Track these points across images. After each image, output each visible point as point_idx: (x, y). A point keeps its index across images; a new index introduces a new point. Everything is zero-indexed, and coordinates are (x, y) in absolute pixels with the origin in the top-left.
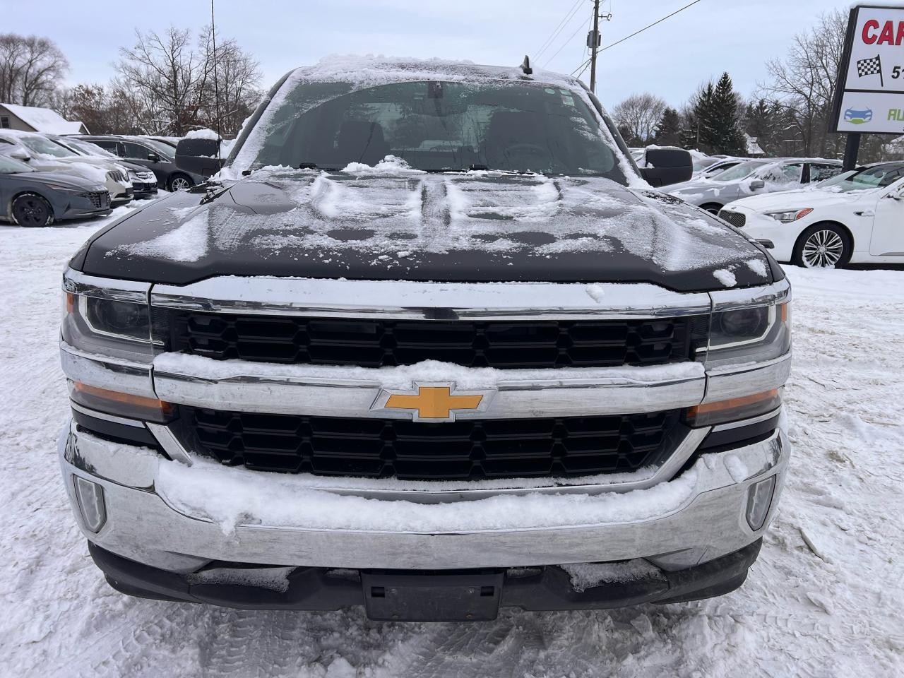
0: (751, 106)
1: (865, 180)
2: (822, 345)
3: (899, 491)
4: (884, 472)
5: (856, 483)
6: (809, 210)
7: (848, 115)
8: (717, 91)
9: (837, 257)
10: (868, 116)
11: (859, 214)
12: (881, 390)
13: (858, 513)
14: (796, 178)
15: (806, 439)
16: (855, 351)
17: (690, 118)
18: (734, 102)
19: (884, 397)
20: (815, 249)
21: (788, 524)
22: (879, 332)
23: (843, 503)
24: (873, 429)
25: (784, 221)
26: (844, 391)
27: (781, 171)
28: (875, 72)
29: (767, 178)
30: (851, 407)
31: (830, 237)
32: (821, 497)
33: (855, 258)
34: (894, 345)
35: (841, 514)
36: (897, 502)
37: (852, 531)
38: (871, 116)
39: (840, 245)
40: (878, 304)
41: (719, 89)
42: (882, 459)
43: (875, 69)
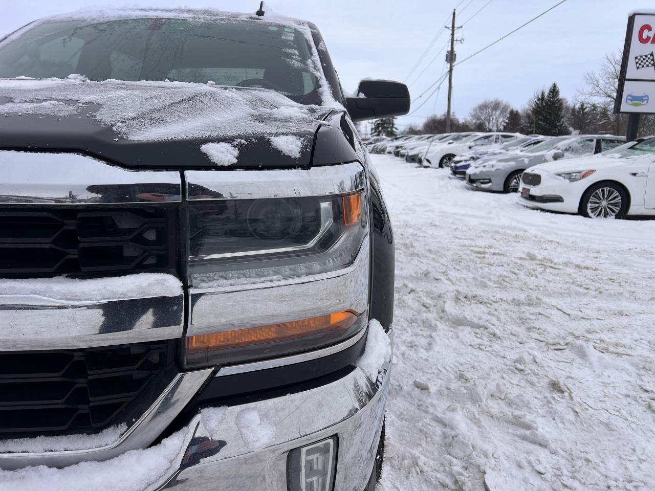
0: (574, 108)
1: (643, 148)
2: (582, 279)
3: (615, 428)
4: (603, 405)
5: (571, 417)
6: (592, 171)
7: (629, 99)
8: (548, 96)
9: (617, 210)
10: (645, 100)
11: (634, 174)
12: (625, 321)
13: (562, 453)
14: (590, 150)
15: (534, 367)
16: (611, 285)
17: (528, 116)
18: (561, 104)
19: (625, 327)
20: (597, 203)
21: (476, 466)
22: (639, 269)
23: (547, 441)
24: (603, 359)
25: (572, 180)
26: (589, 321)
27: (578, 145)
28: (650, 65)
29: (566, 150)
30: (589, 336)
31: (610, 193)
32: (528, 432)
33: (632, 211)
34: (650, 281)
35: (543, 454)
36: (609, 440)
37: (548, 476)
38: (648, 100)
39: (619, 199)
40: (646, 247)
41: (550, 95)
42: (606, 391)
43: (650, 63)
